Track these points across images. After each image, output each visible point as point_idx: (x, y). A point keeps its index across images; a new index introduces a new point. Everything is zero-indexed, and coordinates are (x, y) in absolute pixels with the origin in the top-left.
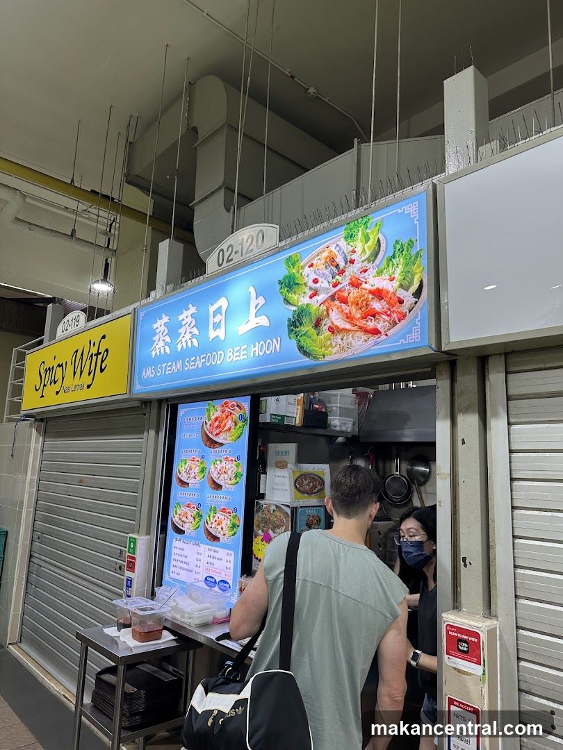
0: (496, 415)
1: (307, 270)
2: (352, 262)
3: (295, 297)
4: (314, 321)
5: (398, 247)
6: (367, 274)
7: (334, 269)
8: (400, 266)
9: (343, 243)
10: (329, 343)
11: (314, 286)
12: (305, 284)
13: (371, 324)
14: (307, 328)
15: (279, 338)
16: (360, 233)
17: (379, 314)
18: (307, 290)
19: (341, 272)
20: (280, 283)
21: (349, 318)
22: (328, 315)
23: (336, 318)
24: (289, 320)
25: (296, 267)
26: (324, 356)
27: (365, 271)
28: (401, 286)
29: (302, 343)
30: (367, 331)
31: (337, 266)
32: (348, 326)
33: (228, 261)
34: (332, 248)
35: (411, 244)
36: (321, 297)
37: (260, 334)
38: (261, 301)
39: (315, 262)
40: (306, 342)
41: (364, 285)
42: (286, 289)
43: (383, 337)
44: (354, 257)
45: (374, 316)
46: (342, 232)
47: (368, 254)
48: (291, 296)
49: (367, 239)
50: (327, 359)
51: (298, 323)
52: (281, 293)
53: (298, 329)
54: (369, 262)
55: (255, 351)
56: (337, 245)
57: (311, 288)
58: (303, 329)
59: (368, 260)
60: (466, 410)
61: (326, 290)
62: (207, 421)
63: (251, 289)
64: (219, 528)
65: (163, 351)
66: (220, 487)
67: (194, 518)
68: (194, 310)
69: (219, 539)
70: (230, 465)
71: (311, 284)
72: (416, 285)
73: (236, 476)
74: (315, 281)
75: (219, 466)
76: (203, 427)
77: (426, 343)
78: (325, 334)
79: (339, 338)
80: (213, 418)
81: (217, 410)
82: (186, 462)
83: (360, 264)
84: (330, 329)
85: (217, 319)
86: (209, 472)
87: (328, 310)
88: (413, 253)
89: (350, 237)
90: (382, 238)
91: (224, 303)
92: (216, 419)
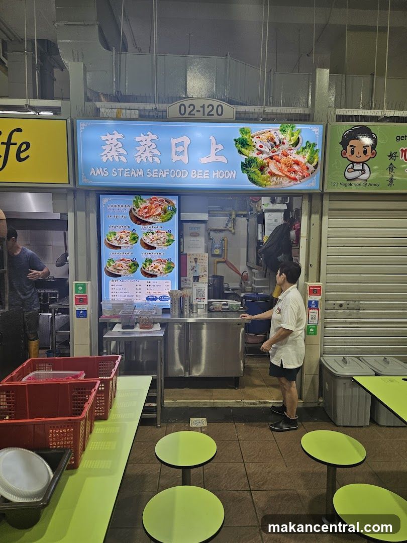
0: (325, 215)
1: (255, 139)
2: (284, 143)
3: (247, 151)
4: (260, 167)
5: (308, 144)
6: (291, 151)
7: (273, 144)
8: (308, 153)
9: (279, 132)
10: (269, 179)
11: (260, 148)
12: (254, 146)
13: (293, 175)
14: (254, 169)
15: (235, 171)
16: (289, 131)
17: (297, 171)
18: (255, 149)
19: (278, 146)
20: (235, 140)
21: (280, 170)
22: (268, 166)
23: (273, 167)
24: (242, 163)
25: (248, 135)
26: (266, 185)
27: (291, 150)
28: (308, 162)
29: (251, 177)
30: (290, 178)
31: (275, 143)
32: (280, 174)
33: (190, 114)
34: (272, 133)
35: (314, 145)
36: (265, 156)
37: (217, 165)
38: (221, 147)
39: (261, 136)
40: (254, 177)
41: (289, 156)
42: (240, 145)
43: (299, 182)
44: (285, 141)
45: (294, 172)
46: (278, 126)
47: (292, 143)
48: (243, 150)
49: (293, 136)
50: (268, 187)
51: (248, 165)
52: (236, 147)
53: (249, 169)
54: (293, 146)
55: (216, 175)
56: (275, 132)
57: (258, 150)
58: (253, 170)
59: (293, 145)
60: (316, 213)
61: (268, 153)
62: (135, 208)
63: (212, 138)
64: (156, 270)
65: (117, 159)
66: (154, 248)
67: (130, 267)
68: (154, 137)
69: (156, 276)
70: (162, 235)
71: (257, 147)
72: (315, 163)
73: (168, 241)
74: (261, 146)
75: (151, 236)
76: (131, 211)
77: (318, 188)
78: (267, 175)
79: (275, 178)
80: (142, 206)
81: (145, 202)
82: (115, 234)
83: (288, 146)
84: (269, 173)
85: (180, 149)
86: (141, 240)
87: (268, 163)
88: (315, 149)
89: (283, 131)
90: (300, 138)
91: (186, 140)
92: (145, 208)
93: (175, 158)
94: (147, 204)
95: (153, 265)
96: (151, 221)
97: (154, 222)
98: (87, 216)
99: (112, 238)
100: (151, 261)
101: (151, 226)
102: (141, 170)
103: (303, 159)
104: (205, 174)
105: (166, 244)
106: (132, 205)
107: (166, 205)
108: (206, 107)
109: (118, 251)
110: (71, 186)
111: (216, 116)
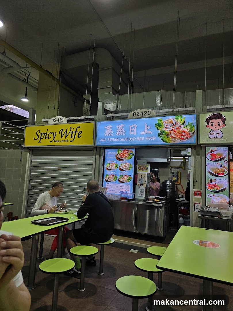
0: (203, 156)
1: (164, 123)
2: (177, 124)
3: (161, 128)
4: (166, 135)
5: (189, 123)
8: (189, 127)
9: (175, 119)
10: (171, 140)
11: (166, 127)
12: (164, 126)
13: (182, 137)
14: (164, 135)
15: (155, 137)
16: (180, 119)
19: (175, 125)
20: (156, 124)
21: (176, 135)
22: (170, 134)
23: (172, 134)
24: (159, 133)
25: (161, 122)
27: (181, 126)
28: (190, 131)
30: (181, 139)
31: (173, 124)
32: (176, 137)
33: (137, 116)
34: (172, 120)
35: (192, 123)
36: (169, 130)
37: (148, 135)
38: (149, 127)
39: (167, 122)
40: (164, 139)
41: (180, 129)
42: (158, 126)
43: (185, 140)
44: (178, 123)
45: (183, 136)
46: (175, 117)
47: (181, 123)
48: (159, 128)
49: (182, 120)
50: (170, 143)
51: (161, 134)
52: (156, 127)
53: (161, 136)
55: (147, 139)
57: (165, 127)
58: (163, 136)
60: (198, 155)
61: (170, 128)
62: (118, 154)
63: (146, 124)
64: (124, 180)
65: (110, 135)
66: (124, 170)
67: (114, 178)
68: (123, 126)
69: (124, 182)
70: (127, 165)
71: (165, 126)
72: (193, 132)
73: (130, 168)
74: (167, 126)
75: (123, 165)
76: (116, 155)
77: (195, 142)
78: (170, 138)
79: (173, 139)
80: (120, 153)
81: (121, 151)
82: (110, 164)
83: (179, 125)
84: (171, 137)
85: (133, 129)
86: (119, 167)
87: (170, 133)
88: (193, 125)
89: (177, 118)
90: (185, 121)
91: (136, 126)
92: (121, 154)
93: (131, 133)
94: (123, 152)
95: (123, 178)
96: (124, 159)
97: (125, 159)
98: (100, 157)
99: (108, 166)
100: (122, 176)
101: (124, 161)
102: (118, 138)
103: (187, 129)
104: (143, 139)
105: (129, 169)
106: (117, 153)
107: (130, 153)
108: (144, 112)
109: (110, 171)
110: (94, 146)
111: (148, 116)
